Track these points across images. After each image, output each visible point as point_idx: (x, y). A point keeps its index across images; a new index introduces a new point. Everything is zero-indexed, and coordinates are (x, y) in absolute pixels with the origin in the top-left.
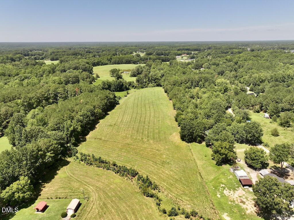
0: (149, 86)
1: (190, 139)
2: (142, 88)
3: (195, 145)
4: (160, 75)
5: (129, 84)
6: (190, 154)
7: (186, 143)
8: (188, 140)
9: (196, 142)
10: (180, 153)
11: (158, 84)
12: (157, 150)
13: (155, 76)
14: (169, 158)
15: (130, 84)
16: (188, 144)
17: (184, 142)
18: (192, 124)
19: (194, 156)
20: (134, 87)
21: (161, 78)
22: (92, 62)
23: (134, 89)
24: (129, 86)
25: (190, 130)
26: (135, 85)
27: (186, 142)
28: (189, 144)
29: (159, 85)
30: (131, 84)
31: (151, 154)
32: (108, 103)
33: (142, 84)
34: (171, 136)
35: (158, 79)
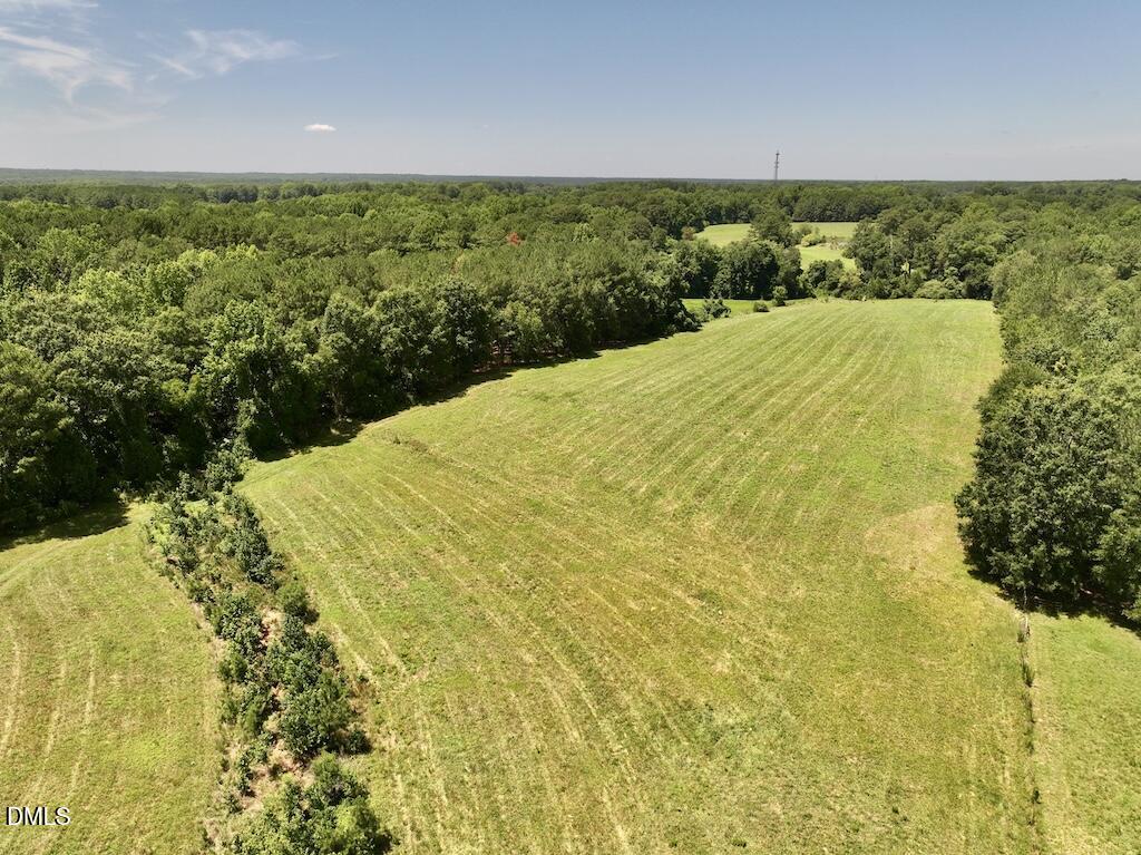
0: (920, 291)
1: (1055, 573)
2: (882, 295)
3: (1097, 646)
4: (999, 237)
5: (816, 274)
6: (1005, 715)
7: (1007, 607)
8: (1027, 574)
9: (1118, 620)
10: (890, 675)
11: (975, 282)
12: (701, 596)
13: (968, 244)
14: (746, 695)
15: (823, 274)
16: (1017, 614)
17: (988, 592)
18: (1099, 427)
19: (1040, 759)
20: (837, 290)
21: (1000, 252)
22: (706, 204)
23: (838, 296)
24: (817, 281)
25: (1061, 483)
26: (843, 279)
27: (1011, 593)
28: (1038, 621)
29: (979, 292)
30: (827, 273)
31: (630, 614)
32: (611, 300)
33: (884, 276)
34: (885, 521)
35: (981, 255)
